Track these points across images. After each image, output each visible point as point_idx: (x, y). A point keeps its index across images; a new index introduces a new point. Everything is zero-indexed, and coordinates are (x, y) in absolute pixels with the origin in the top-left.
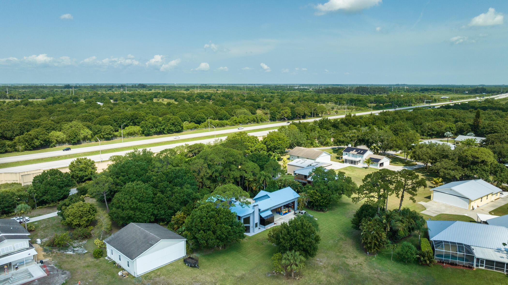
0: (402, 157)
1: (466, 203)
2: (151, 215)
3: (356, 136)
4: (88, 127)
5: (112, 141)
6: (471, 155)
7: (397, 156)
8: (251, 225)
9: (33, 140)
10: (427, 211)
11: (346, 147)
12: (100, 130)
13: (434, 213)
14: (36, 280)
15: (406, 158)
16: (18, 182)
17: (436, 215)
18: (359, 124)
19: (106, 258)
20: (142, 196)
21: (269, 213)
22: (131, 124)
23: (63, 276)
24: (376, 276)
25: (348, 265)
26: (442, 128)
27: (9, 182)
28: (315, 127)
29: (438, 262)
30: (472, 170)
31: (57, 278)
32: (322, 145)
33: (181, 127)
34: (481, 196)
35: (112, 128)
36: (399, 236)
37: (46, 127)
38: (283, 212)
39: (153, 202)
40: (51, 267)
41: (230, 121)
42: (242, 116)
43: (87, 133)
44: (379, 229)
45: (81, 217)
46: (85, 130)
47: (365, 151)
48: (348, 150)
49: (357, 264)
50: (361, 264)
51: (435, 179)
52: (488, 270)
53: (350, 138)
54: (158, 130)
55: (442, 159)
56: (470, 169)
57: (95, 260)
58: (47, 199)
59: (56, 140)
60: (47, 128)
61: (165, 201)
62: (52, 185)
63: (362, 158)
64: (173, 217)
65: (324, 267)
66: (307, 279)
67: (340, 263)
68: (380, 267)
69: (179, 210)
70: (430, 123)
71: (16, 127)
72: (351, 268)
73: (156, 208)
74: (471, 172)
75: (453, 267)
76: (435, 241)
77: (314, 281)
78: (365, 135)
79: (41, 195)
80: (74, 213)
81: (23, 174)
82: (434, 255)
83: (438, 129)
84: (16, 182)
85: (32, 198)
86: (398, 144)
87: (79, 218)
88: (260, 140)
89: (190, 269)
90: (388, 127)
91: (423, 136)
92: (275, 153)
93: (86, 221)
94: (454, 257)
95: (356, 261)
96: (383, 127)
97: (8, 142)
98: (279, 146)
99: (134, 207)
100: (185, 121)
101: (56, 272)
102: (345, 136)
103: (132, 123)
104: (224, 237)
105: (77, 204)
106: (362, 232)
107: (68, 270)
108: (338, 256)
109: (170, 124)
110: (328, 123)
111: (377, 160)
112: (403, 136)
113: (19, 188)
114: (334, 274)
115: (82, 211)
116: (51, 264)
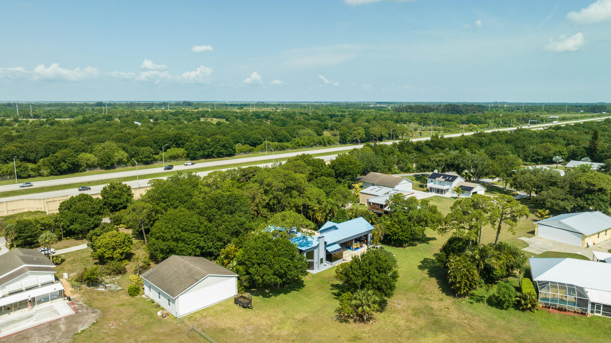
0: (501, 186)
1: (580, 240)
2: (197, 247)
3: (444, 160)
4: (124, 149)
5: (151, 165)
6: (586, 182)
7: (494, 184)
8: (316, 260)
9: (59, 163)
10: (529, 248)
11: (431, 173)
12: (138, 153)
13: (538, 250)
14: (63, 319)
15: (504, 187)
16: (43, 210)
17: (541, 253)
18: (447, 147)
19: (143, 296)
20: (186, 225)
21: (337, 247)
22: (174, 145)
23: (94, 315)
24: (466, 321)
25: (432, 308)
26: (550, 152)
27: (32, 210)
28: (393, 150)
29: (543, 307)
30: (586, 200)
31: (86, 317)
32: (402, 171)
33: (233, 150)
34: (598, 231)
35: (152, 150)
36: (495, 275)
37: (75, 148)
38: (354, 247)
39: (200, 233)
40: (80, 304)
41: (292, 143)
42: (306, 137)
43: (123, 155)
44: (470, 266)
45: (115, 249)
46: (120, 152)
47: (454, 178)
48: (434, 177)
49: (443, 307)
50: (447, 308)
51: (540, 211)
52: (605, 318)
53: (437, 163)
54: (206, 153)
55: (549, 187)
56: (585, 198)
57: (130, 297)
58: (76, 229)
59: (86, 163)
60: (75, 150)
61: (213, 231)
62: (81, 212)
63: (450, 186)
64: (223, 250)
65: (403, 310)
66: (382, 324)
67: (423, 306)
68: (471, 311)
69: (229, 241)
70: (535, 146)
71: (41, 148)
72: (436, 312)
73: (202, 239)
74: (585, 203)
75: (563, 313)
76: (539, 282)
77: (390, 326)
78: (454, 159)
79: (68, 224)
80: (106, 244)
81: (49, 200)
82: (538, 298)
83: (544, 154)
84: (40, 210)
85: (59, 227)
86: (495, 169)
87: (112, 250)
88: (327, 164)
89: (242, 310)
90: (483, 150)
91: (526, 162)
92: (346, 179)
93: (120, 254)
94: (562, 301)
95: (442, 304)
96: (477, 151)
97: (31, 166)
98: (350, 171)
99: (177, 237)
100: (238, 142)
101: (85, 311)
102: (430, 160)
103: (176, 144)
104: (283, 272)
105: (110, 233)
106: (449, 270)
107: (99, 308)
108: (420, 298)
109: (220, 146)
110: (410, 145)
111: (469, 189)
112: (502, 159)
113: (43, 216)
114: (414, 319)
115: (115, 242)
116: (79, 302)
